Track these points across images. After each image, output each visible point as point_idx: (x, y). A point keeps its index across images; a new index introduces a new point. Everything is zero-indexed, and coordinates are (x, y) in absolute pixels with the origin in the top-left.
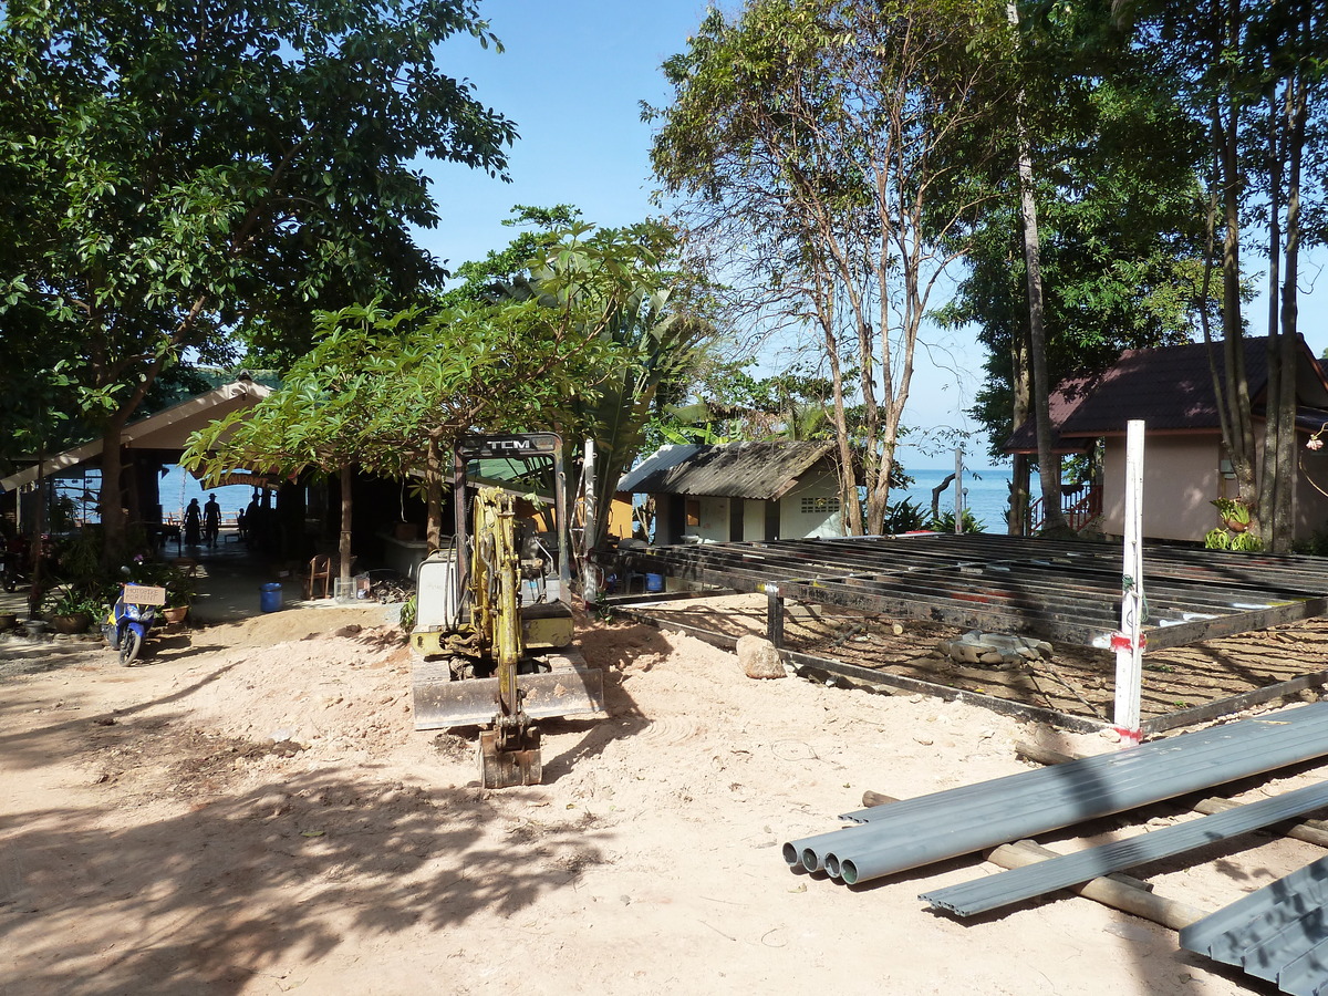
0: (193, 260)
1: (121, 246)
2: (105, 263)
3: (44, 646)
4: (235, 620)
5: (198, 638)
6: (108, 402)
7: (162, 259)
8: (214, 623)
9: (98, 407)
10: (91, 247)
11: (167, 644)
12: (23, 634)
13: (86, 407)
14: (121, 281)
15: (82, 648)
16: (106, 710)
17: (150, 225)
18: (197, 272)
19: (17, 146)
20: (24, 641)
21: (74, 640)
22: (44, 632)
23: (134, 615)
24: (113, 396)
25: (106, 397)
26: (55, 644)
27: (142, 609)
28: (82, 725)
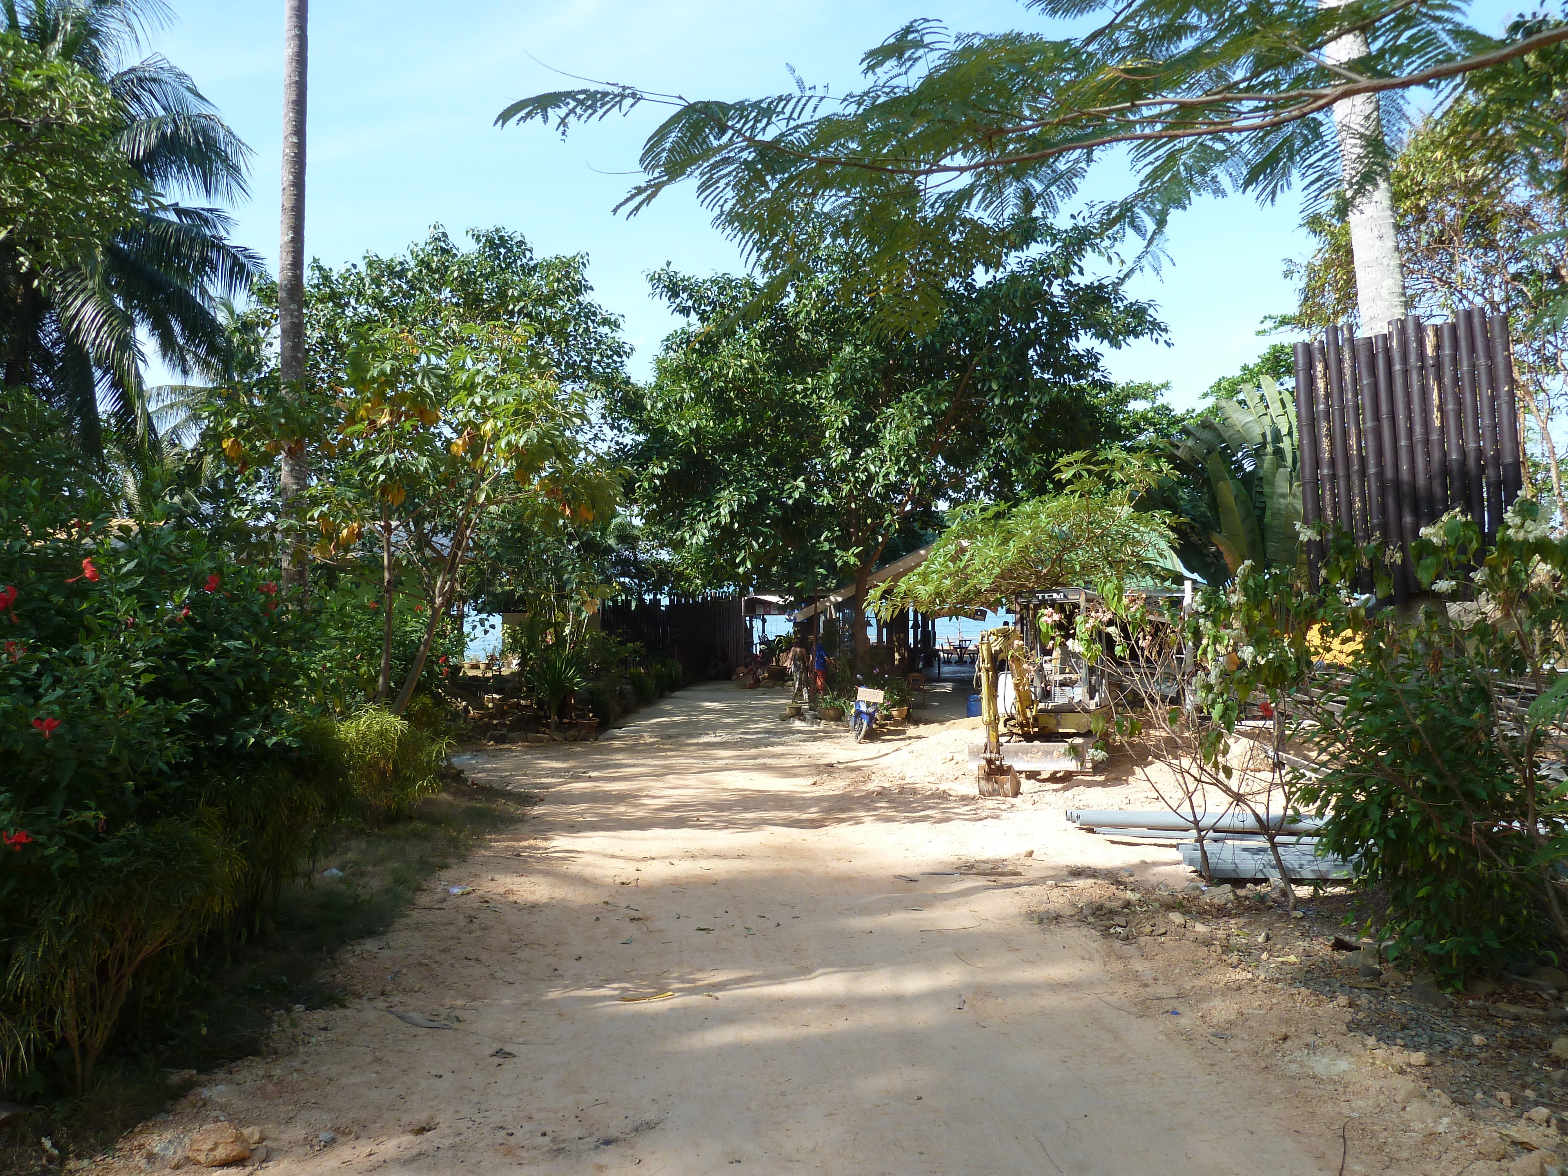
0: (898, 462)
1: (855, 455)
2: (845, 467)
3: (815, 728)
4: (941, 722)
5: (912, 731)
6: (852, 560)
7: (878, 463)
8: (927, 722)
9: (846, 563)
10: (840, 456)
11: (890, 732)
12: (804, 720)
13: (839, 564)
14: (856, 478)
15: (836, 731)
16: (833, 761)
17: (873, 440)
18: (900, 471)
19: (799, 388)
20: (803, 724)
21: (833, 725)
22: (816, 719)
23: (863, 708)
24: (856, 556)
25: (851, 556)
26: (821, 727)
27: (868, 704)
28: (818, 766)
